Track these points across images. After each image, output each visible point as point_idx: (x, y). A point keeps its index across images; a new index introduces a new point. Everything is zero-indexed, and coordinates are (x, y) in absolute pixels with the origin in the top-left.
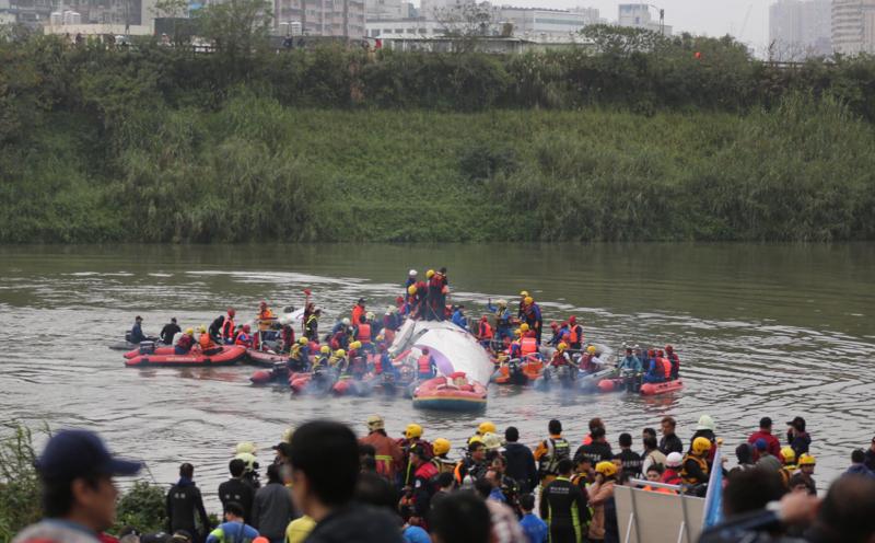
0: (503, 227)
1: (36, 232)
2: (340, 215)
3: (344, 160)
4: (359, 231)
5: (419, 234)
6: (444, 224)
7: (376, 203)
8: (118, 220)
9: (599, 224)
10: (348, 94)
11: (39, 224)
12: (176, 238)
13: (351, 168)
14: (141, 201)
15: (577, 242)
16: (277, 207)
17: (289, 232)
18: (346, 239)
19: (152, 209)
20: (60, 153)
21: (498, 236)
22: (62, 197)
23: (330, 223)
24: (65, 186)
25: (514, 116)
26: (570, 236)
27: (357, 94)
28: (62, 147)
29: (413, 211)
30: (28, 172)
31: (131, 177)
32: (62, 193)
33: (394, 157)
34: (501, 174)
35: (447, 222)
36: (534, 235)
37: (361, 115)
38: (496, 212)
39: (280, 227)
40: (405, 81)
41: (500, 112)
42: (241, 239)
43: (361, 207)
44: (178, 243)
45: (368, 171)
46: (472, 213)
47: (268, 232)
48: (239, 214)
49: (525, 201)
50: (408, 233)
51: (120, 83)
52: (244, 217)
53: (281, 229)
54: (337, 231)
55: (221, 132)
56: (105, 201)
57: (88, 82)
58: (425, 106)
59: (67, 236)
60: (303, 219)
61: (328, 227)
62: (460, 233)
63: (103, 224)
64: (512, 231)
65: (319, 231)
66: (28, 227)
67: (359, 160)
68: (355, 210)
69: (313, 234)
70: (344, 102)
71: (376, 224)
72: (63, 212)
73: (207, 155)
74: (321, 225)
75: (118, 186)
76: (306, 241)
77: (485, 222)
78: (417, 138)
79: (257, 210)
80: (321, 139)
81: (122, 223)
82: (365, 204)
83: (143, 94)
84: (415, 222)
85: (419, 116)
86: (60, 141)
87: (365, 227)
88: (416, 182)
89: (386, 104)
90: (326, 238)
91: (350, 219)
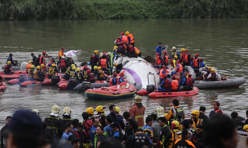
0: (164, 12)
2: (88, 7)
4: (97, 14)
5: (125, 15)
6: (137, 10)
9: (209, 10)
12: (11, 18)
15: (199, 18)
16: (59, 3)
17: (64, 15)
18: (91, 18)
23: (83, 11)
26: (196, 16)
29: (122, 4)
35: (138, 9)
36: (178, 15)
38: (160, 4)
39: (60, 12)
42: (42, 18)
44: (12, 20)
46: (149, 5)
47: (54, 15)
48: (41, 6)
50: (120, 15)
52: (43, 8)
53: (60, 13)
54: (87, 14)
60: (70, 9)
61: (82, 12)
62: (144, 14)
64: (168, 13)
65: (78, 14)
68: (95, 4)
69: (76, 15)
71: (105, 10)
74: (79, 11)
76: (72, 19)
77: (156, 9)
84: (123, 9)
87: (100, 12)
90: (82, 17)
91: (93, 8)
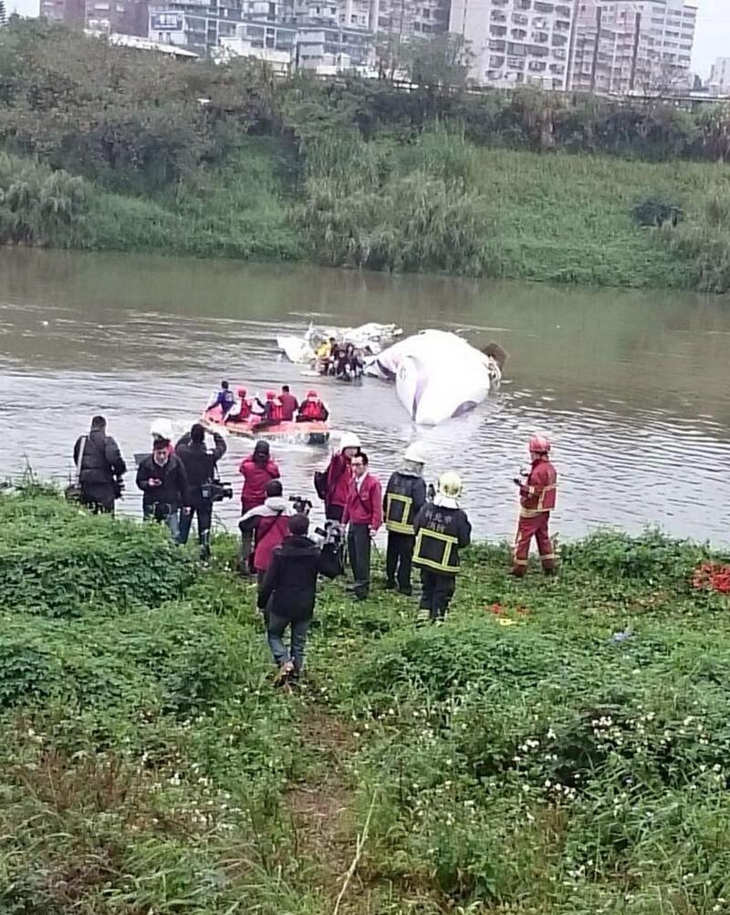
0: (663, 273)
1: (220, 245)
2: (508, 251)
3: (525, 200)
4: (524, 267)
5: (580, 275)
6: (606, 266)
7: (546, 242)
8: (298, 240)
10: (539, 138)
11: (222, 239)
13: (529, 208)
14: (320, 224)
16: (448, 239)
17: (457, 264)
18: (511, 275)
19: (329, 234)
20: (256, 174)
21: (655, 282)
22: (247, 216)
23: (497, 257)
24: (253, 205)
25: (697, 168)
26: (725, 288)
27: (548, 138)
28: (259, 169)
29: (578, 251)
30: (220, 190)
31: (313, 201)
32: (248, 211)
33: (572, 201)
34: (668, 223)
35: (609, 264)
36: (691, 284)
37: (549, 158)
38: (657, 258)
39: (448, 257)
40: (597, 128)
41: (683, 164)
42: (410, 267)
43: (528, 245)
45: (545, 212)
46: (634, 258)
47: (438, 262)
48: (411, 243)
49: (686, 251)
50: (571, 272)
51: (321, 111)
52: (415, 248)
53: (450, 260)
54: (503, 265)
55: (408, 165)
56: (288, 222)
57: (289, 111)
58: (614, 154)
59: (247, 251)
60: (471, 253)
61: (492, 262)
62: (620, 276)
63: (283, 243)
64: (671, 277)
65: (484, 264)
66: (212, 241)
67: (539, 201)
68: (524, 247)
69: (478, 266)
70: (535, 145)
71: (541, 261)
72: (247, 229)
73: (391, 186)
74: (487, 259)
75: (302, 210)
76: (471, 274)
77: (646, 267)
78: (598, 184)
79: (429, 242)
80: (504, 179)
81: (301, 245)
82: (534, 242)
83: (339, 123)
84: (579, 262)
85: (604, 163)
86: (259, 163)
87: (531, 264)
88: (589, 225)
89: (573, 149)
90: (490, 272)
91: (516, 254)
